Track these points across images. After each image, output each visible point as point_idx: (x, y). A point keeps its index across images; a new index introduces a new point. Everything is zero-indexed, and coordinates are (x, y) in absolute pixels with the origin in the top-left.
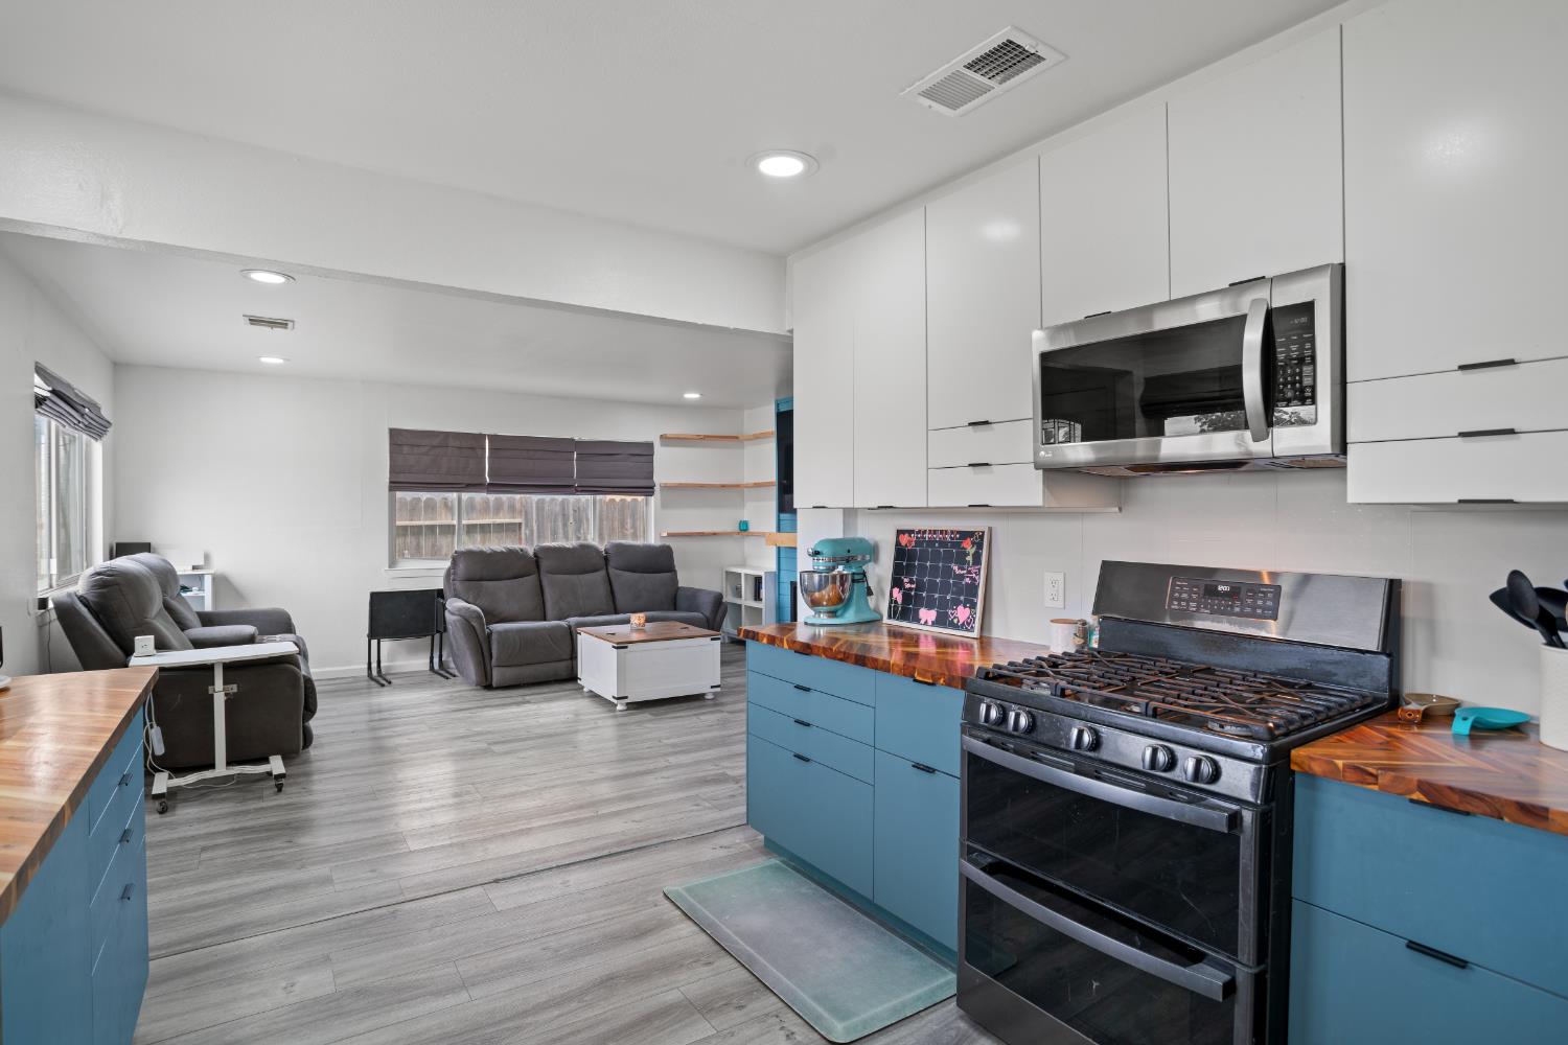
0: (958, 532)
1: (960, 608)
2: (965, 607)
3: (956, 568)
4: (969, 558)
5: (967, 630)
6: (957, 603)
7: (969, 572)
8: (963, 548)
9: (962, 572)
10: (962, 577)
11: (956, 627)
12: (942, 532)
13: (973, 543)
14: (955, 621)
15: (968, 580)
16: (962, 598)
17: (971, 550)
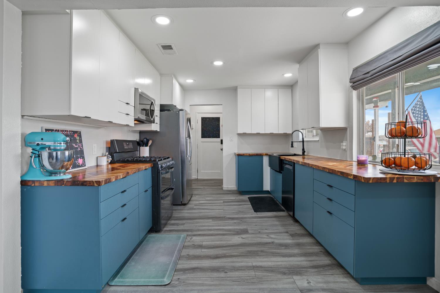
0: (72, 131)
1: (79, 159)
2: (81, 159)
3: (74, 145)
4: (78, 141)
5: (83, 166)
6: (78, 158)
7: (79, 146)
8: (75, 137)
9: (77, 146)
10: (77, 148)
11: (79, 166)
12: (66, 131)
13: (78, 135)
14: (79, 165)
15: (79, 149)
16: (79, 156)
17: (78, 138)
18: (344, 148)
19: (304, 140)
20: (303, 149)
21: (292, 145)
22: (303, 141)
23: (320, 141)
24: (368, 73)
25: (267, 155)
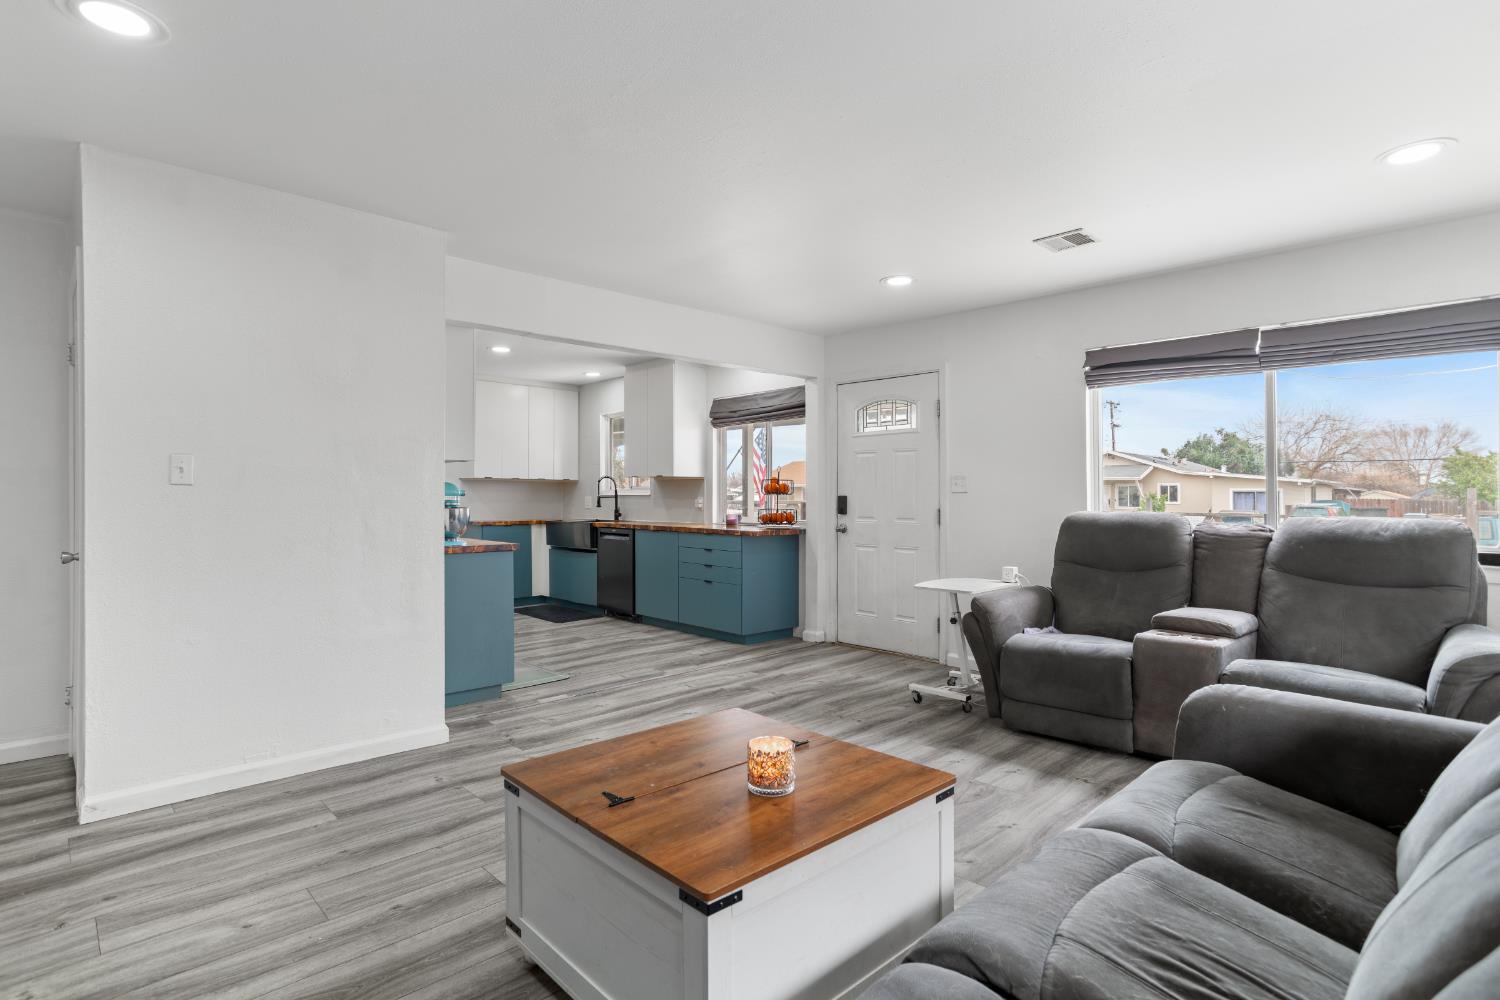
18: (700, 506)
19: (619, 494)
20: (617, 511)
21: (599, 502)
22: (616, 496)
23: (652, 497)
24: (735, 412)
25: (539, 523)
